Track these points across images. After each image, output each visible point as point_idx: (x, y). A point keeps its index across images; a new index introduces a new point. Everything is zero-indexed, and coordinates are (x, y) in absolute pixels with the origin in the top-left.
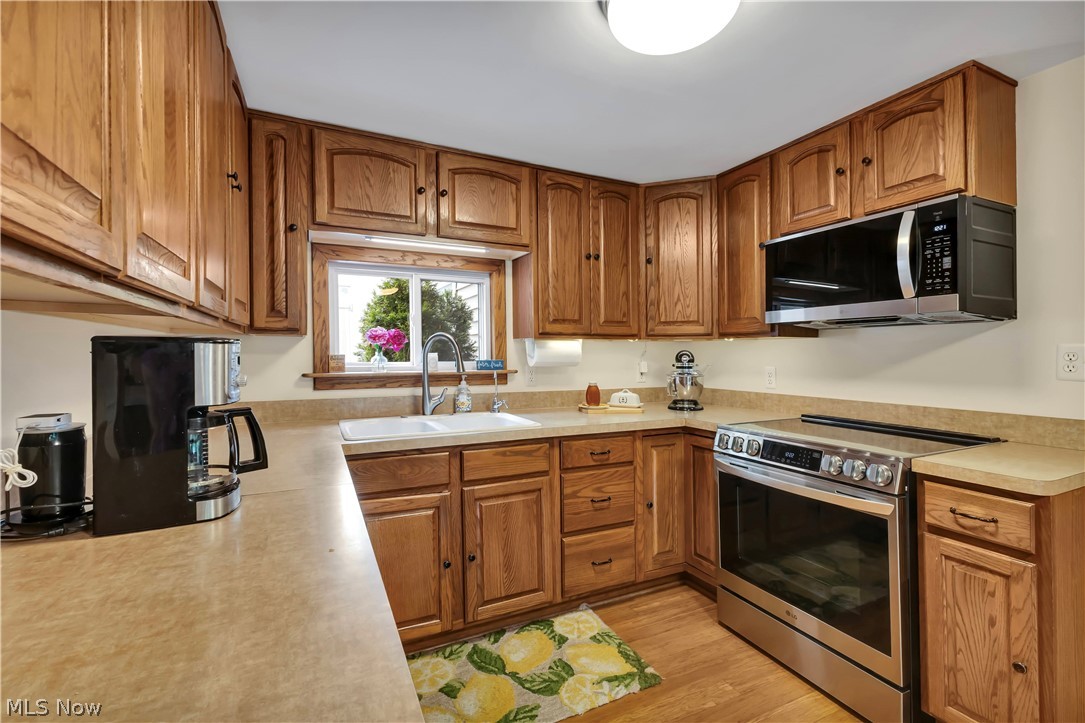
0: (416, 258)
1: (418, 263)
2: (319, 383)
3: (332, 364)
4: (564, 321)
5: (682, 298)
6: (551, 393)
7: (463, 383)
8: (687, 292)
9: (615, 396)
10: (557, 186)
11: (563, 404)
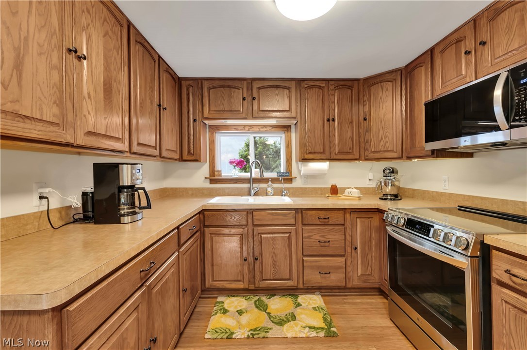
0: (249, 128)
1: (250, 130)
2: (212, 181)
3: (216, 173)
4: (315, 153)
5: (383, 138)
6: (315, 189)
7: (270, 182)
8: (387, 134)
9: (347, 191)
10: (311, 87)
11: (322, 194)
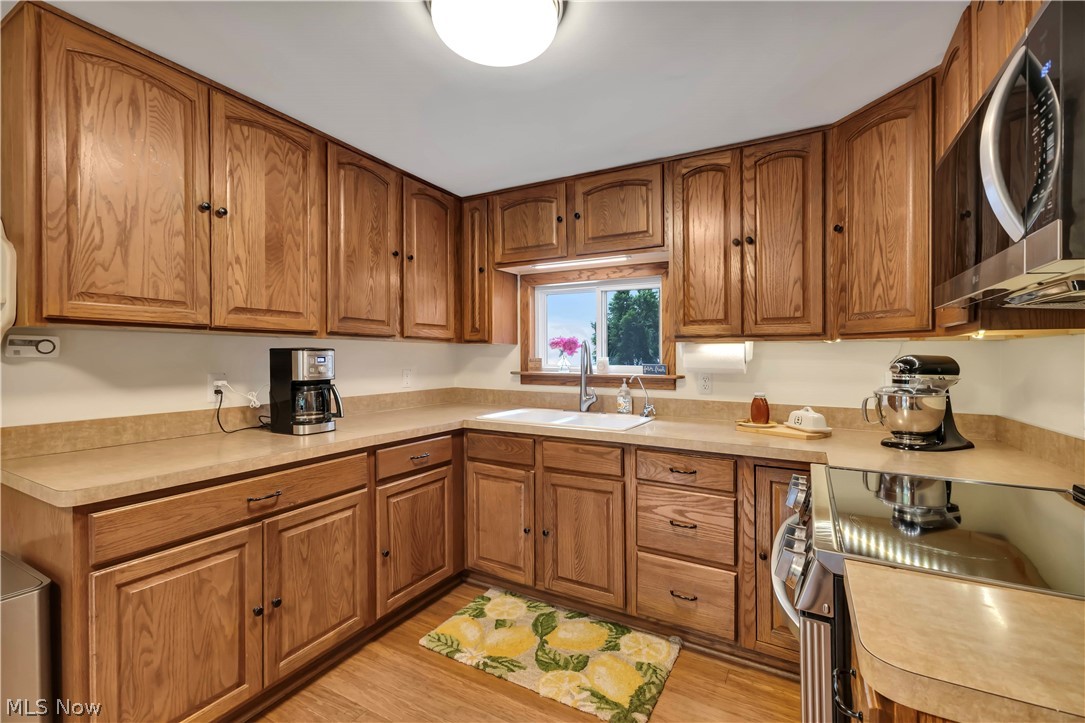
0: (589, 274)
1: (591, 277)
2: (526, 379)
3: (530, 365)
4: (704, 322)
5: (882, 277)
6: (729, 405)
7: (624, 385)
8: (890, 264)
10: (698, 171)
